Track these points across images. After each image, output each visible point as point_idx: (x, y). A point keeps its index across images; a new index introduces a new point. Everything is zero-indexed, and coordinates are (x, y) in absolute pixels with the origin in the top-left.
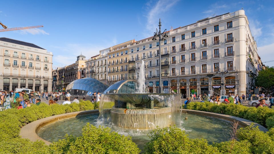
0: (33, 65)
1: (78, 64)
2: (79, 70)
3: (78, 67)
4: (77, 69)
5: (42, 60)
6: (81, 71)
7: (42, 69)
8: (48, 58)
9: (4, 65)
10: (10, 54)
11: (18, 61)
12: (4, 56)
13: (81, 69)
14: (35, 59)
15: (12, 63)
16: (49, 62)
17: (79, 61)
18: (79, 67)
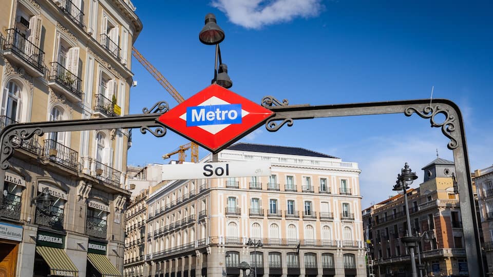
0: (314, 209)
1: (435, 193)
2: (441, 210)
3: (438, 201)
4: (436, 208)
5: (334, 191)
6: (450, 215)
7: (337, 219)
8: (348, 183)
9: (250, 215)
10: (260, 182)
11: (278, 199)
12: (250, 188)
13: (448, 207)
14: (316, 191)
15: (266, 206)
16: (353, 194)
17: (436, 178)
18: (441, 201)
